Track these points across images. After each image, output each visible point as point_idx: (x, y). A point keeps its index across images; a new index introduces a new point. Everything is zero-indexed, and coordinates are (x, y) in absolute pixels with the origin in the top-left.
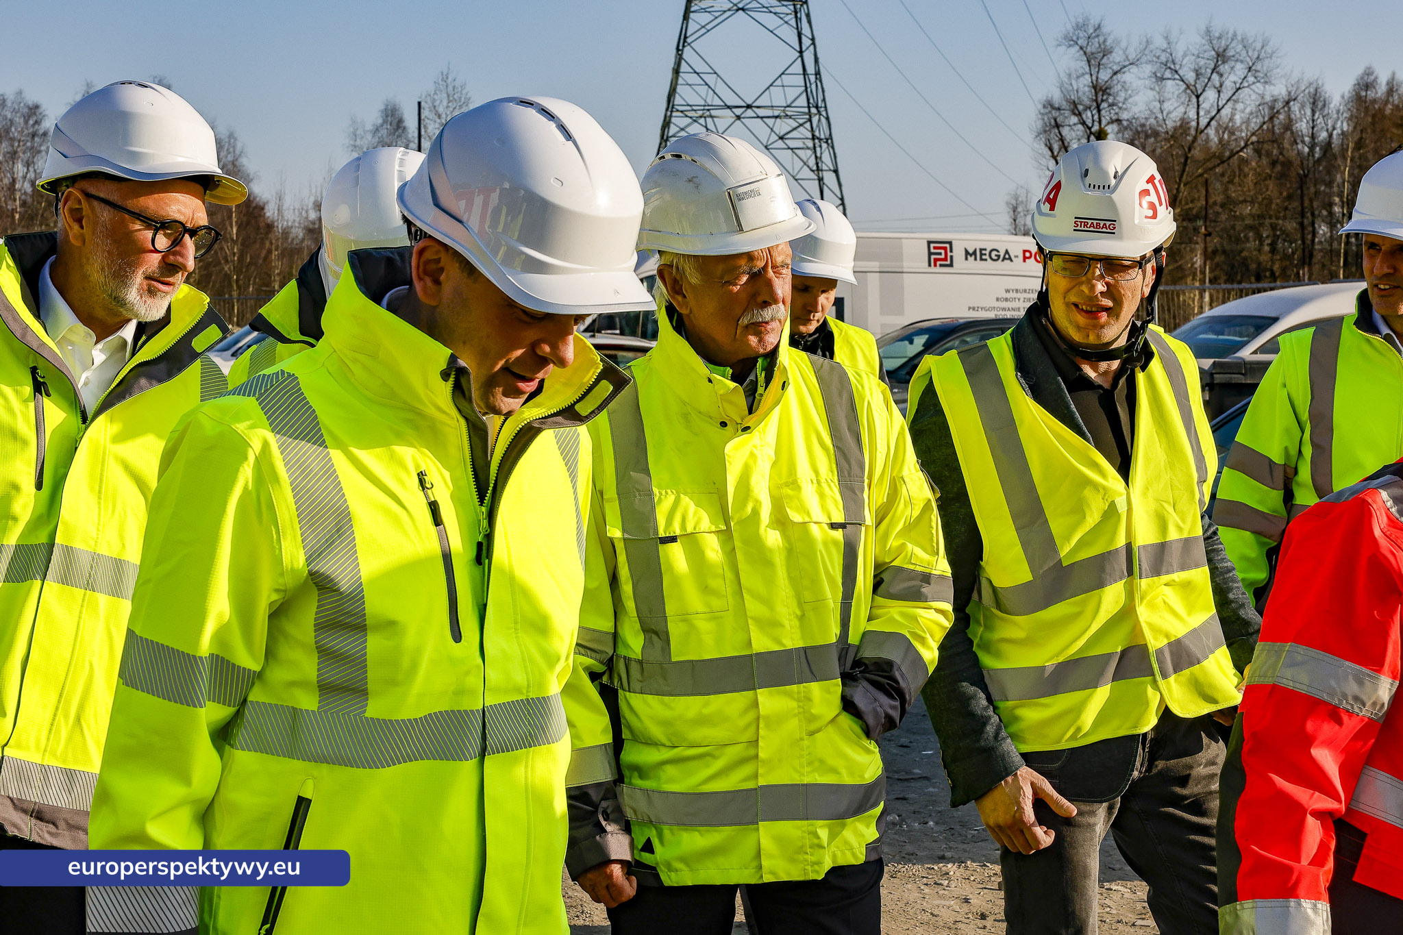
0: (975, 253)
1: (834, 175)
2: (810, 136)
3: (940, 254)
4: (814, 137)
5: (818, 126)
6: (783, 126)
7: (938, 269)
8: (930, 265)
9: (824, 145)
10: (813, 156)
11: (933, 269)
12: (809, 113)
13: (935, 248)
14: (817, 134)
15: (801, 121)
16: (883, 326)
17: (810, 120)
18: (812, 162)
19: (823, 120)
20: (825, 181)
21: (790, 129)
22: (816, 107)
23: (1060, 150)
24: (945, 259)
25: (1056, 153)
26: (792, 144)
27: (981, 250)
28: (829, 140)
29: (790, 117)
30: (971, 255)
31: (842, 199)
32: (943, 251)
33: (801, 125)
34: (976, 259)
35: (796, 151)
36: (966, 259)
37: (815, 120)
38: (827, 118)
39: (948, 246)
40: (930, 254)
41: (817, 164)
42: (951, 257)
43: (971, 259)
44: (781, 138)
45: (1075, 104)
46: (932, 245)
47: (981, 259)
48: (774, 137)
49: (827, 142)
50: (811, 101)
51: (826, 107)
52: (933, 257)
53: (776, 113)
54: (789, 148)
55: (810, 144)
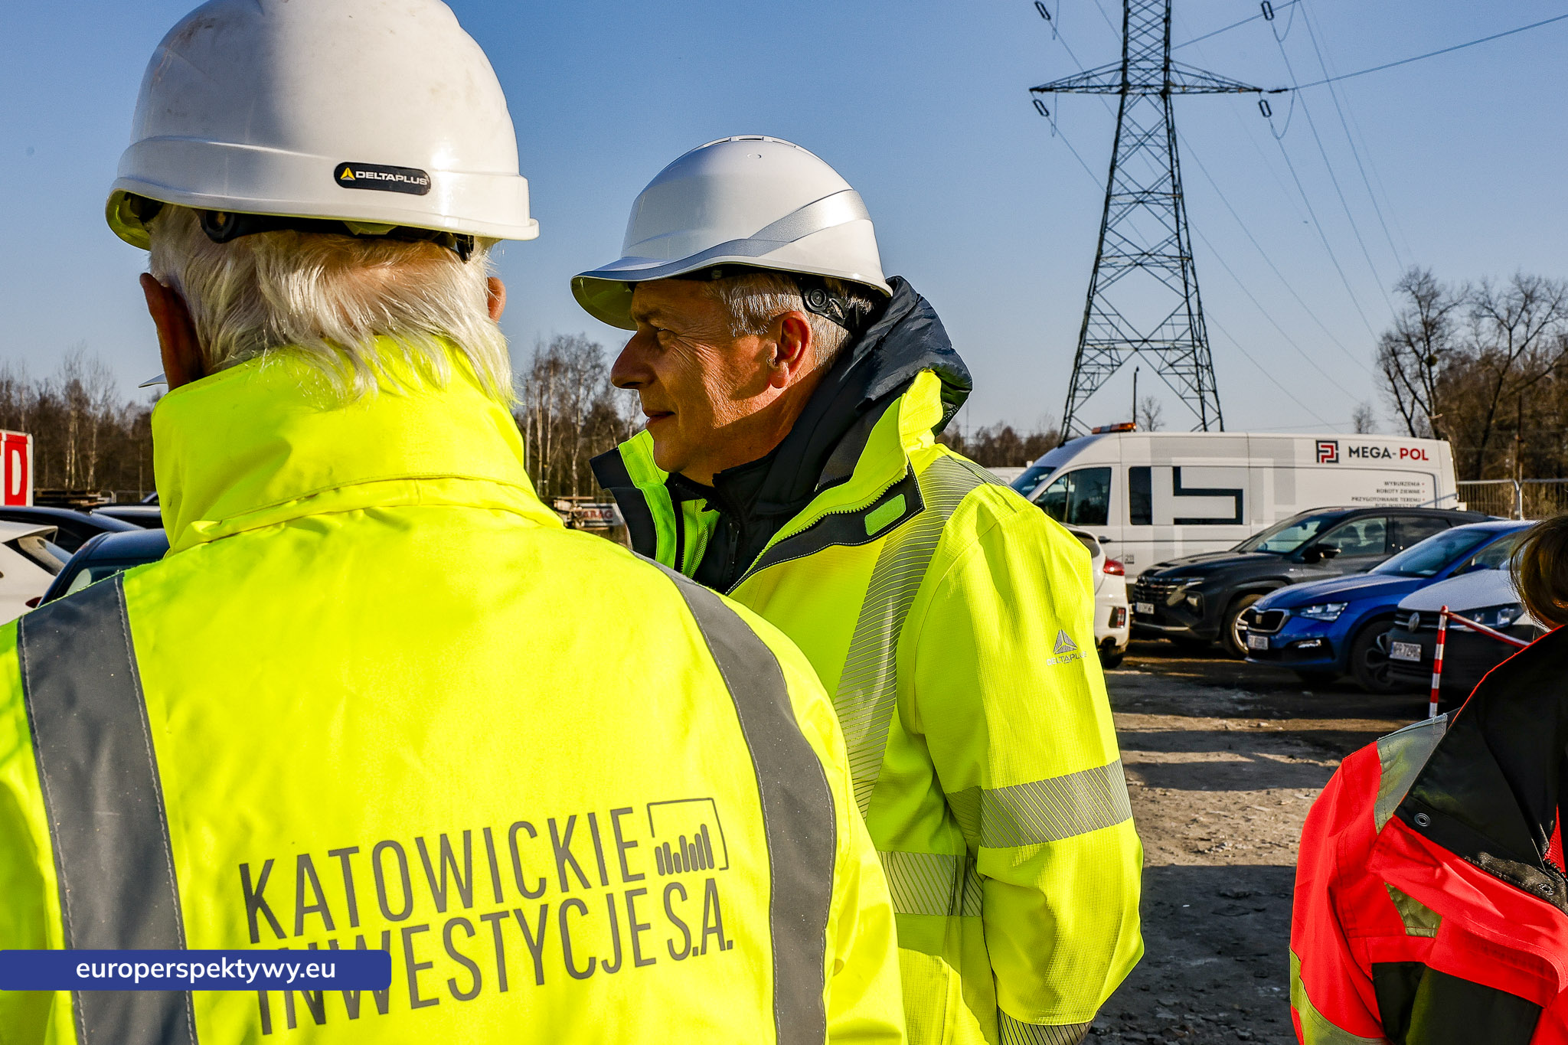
0: (1357, 451)
1: (1213, 394)
2: (1194, 363)
3: (1327, 451)
4: (1197, 365)
5: (1200, 356)
6: (1172, 356)
7: (1326, 465)
8: (1318, 461)
9: (1205, 371)
10: (1196, 381)
11: (1320, 465)
12: (1193, 346)
13: (1322, 446)
14: (1199, 362)
15: (1187, 352)
16: (1277, 513)
17: (1194, 351)
18: (1195, 384)
19: (1205, 351)
20: (1206, 399)
21: (1177, 358)
22: (1199, 340)
23: (1396, 374)
24: (1332, 456)
25: (1393, 376)
26: (1180, 370)
27: (1363, 448)
28: (1209, 367)
29: (1178, 349)
30: (1354, 453)
31: (1219, 413)
32: (1329, 449)
33: (1187, 355)
34: (1358, 456)
35: (1183, 376)
36: (1350, 456)
37: (1198, 351)
38: (1208, 350)
39: (1334, 445)
40: (1318, 452)
41: (1199, 386)
42: (1337, 454)
43: (1354, 456)
44: (1171, 365)
45: (1408, 336)
46: (1320, 444)
47: (1363, 456)
48: (1165, 365)
49: (1207, 368)
50: (1195, 336)
51: (1207, 341)
52: (1321, 454)
53: (1167, 346)
54: (1177, 373)
55: (1194, 370)
